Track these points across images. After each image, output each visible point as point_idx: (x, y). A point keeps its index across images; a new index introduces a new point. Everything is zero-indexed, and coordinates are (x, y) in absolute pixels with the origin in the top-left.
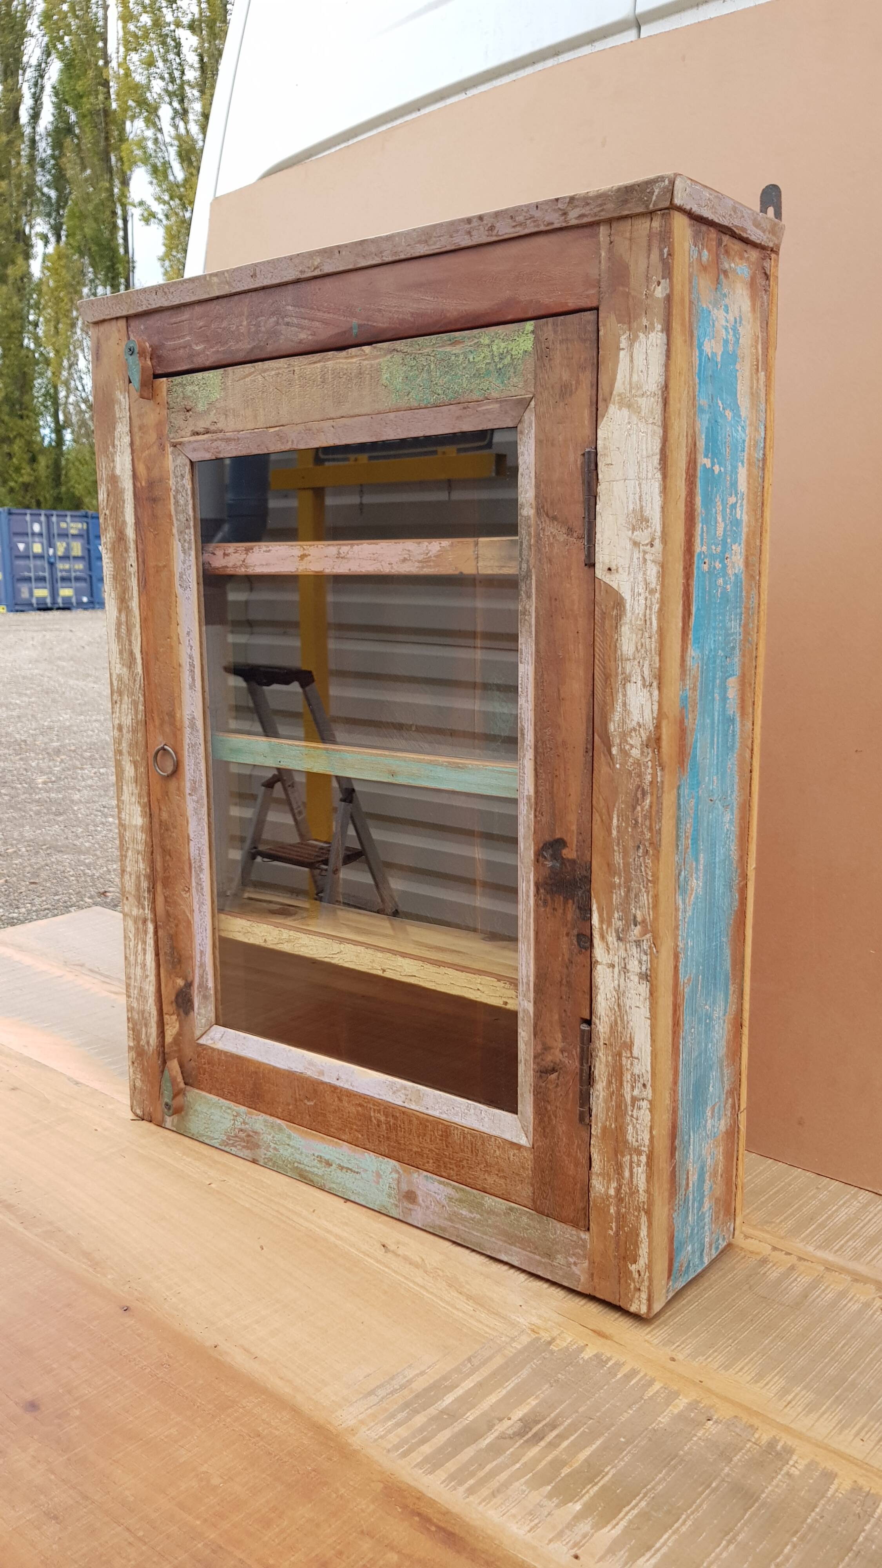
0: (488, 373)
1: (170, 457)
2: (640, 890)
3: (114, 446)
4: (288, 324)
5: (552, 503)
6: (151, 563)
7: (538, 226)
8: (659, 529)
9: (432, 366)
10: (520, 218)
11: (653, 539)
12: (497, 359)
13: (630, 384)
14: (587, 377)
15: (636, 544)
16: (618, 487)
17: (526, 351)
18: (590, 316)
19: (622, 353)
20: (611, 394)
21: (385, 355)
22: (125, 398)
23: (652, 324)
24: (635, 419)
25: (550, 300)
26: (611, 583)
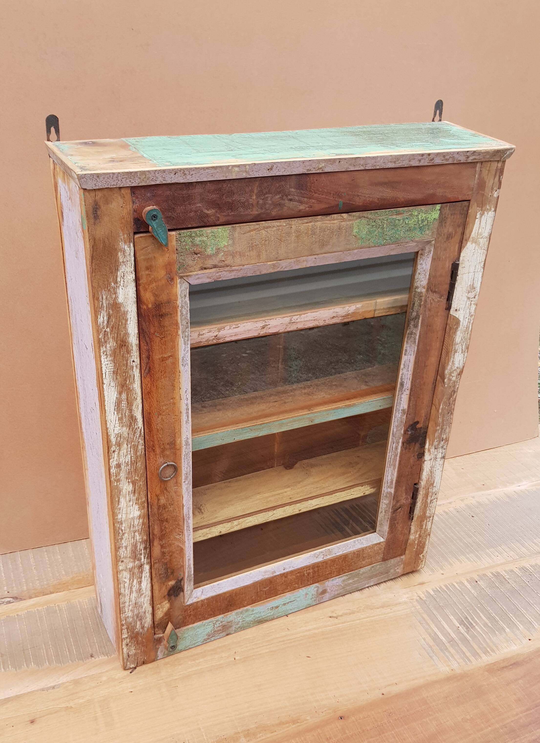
0: (415, 229)
1: (179, 286)
2: (447, 428)
3: (116, 282)
4: (291, 200)
5: (435, 286)
6: (157, 356)
7: (453, 161)
8: (478, 291)
9: (385, 226)
10: (447, 157)
11: (475, 296)
12: (420, 222)
13: (478, 233)
14: (460, 230)
15: (469, 298)
16: (465, 277)
17: (435, 219)
18: (466, 203)
19: (477, 220)
20: (469, 237)
21: (356, 219)
22: (130, 247)
23: (491, 208)
24: (477, 248)
25: (451, 196)
26: (456, 316)
